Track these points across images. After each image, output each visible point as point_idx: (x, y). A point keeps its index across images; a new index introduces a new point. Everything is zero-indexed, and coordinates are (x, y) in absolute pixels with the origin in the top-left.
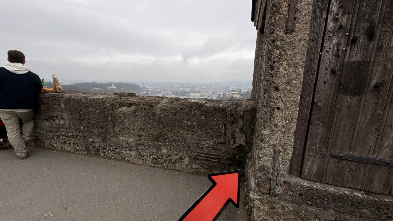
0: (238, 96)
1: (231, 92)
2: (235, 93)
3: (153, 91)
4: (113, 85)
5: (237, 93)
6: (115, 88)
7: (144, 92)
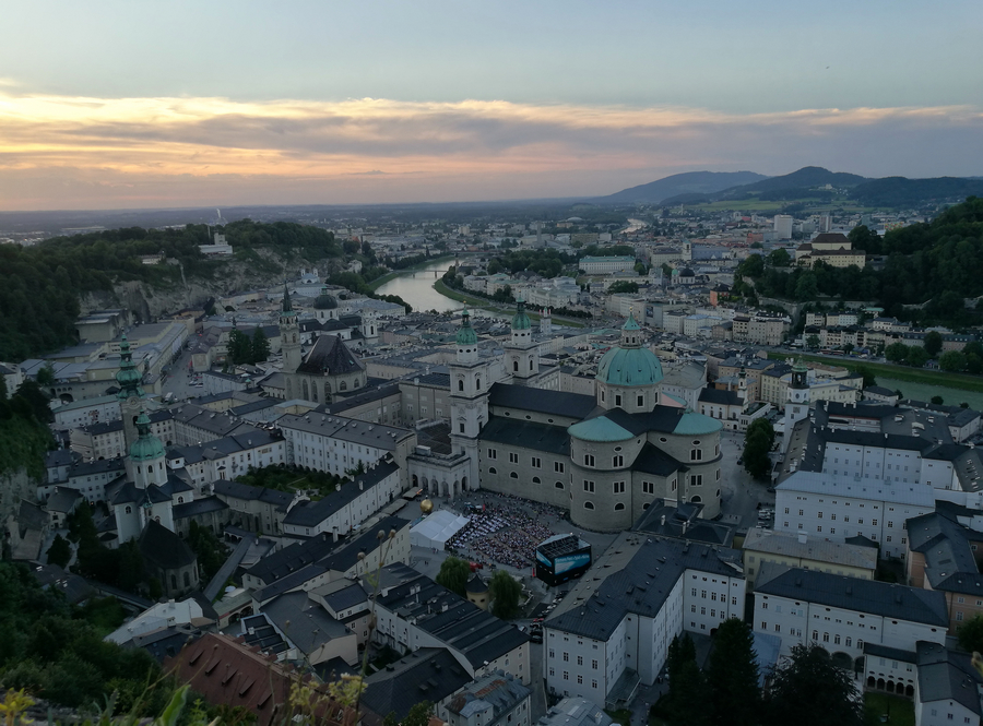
0: (860, 261)
1: (815, 246)
2: (836, 246)
3: (393, 259)
4: (217, 237)
5: (848, 246)
6: (229, 250)
7: (357, 267)
